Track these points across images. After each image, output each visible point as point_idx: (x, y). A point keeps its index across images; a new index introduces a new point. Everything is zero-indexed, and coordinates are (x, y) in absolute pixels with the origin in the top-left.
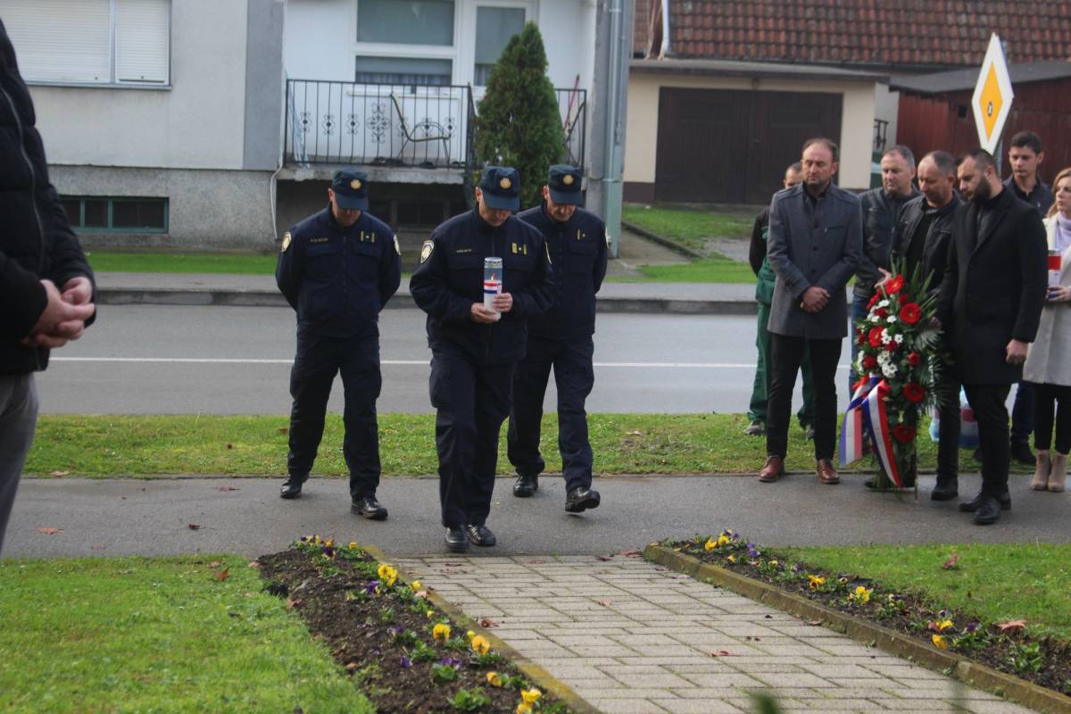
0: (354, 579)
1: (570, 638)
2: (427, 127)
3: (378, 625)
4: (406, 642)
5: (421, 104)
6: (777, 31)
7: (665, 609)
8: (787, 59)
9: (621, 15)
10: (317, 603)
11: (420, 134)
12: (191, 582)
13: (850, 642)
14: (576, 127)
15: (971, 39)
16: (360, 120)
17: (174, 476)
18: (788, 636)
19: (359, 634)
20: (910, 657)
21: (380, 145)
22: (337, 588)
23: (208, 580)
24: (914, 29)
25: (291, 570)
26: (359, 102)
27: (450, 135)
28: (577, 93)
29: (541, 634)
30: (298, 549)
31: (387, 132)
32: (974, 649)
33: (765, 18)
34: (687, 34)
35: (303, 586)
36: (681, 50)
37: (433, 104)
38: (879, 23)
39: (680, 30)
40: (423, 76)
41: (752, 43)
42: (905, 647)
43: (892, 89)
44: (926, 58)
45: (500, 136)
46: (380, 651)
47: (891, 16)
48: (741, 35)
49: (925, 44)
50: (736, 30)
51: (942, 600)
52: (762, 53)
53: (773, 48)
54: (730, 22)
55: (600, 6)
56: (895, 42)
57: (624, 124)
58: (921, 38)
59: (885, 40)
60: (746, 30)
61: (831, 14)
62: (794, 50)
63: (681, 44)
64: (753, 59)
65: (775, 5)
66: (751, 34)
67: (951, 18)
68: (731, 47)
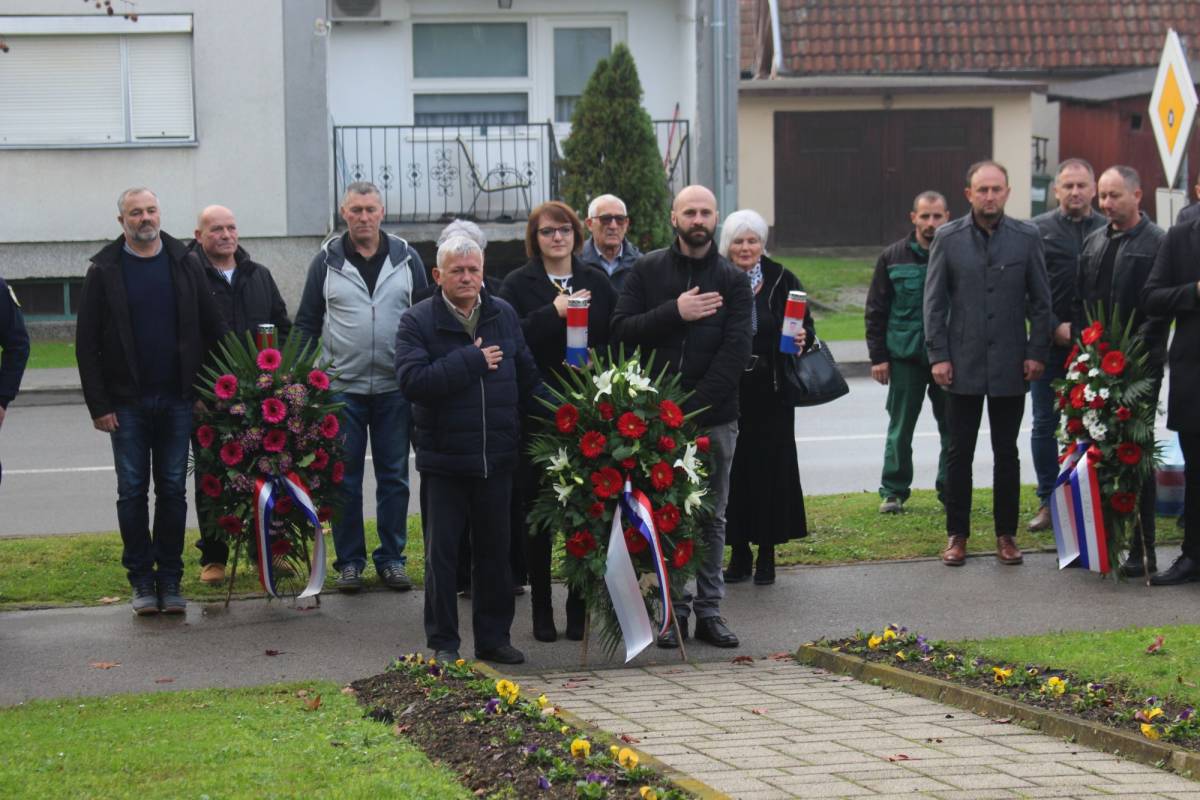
0: (468, 699)
1: (724, 750)
2: (503, 174)
3: (505, 746)
4: (540, 762)
5: (494, 147)
6: (910, 37)
7: (828, 714)
8: (923, 71)
9: (725, 29)
10: (429, 728)
11: (494, 183)
12: (278, 713)
13: (1046, 738)
14: (679, 165)
15: (1142, 35)
16: (422, 170)
18: (974, 736)
19: (484, 757)
20: (1117, 751)
21: (448, 198)
22: (449, 710)
23: (298, 709)
24: (1072, 26)
25: (391, 695)
26: (420, 149)
27: (530, 183)
28: (677, 124)
29: (690, 748)
30: (398, 671)
31: (456, 183)
32: (1190, 738)
33: (894, 22)
34: (802, 47)
35: (409, 710)
36: (796, 67)
37: (508, 147)
38: (1030, 21)
39: (793, 43)
40: (494, 114)
41: (879, 53)
42: (1110, 740)
43: (1051, 99)
44: (1088, 61)
45: (591, 180)
46: (512, 774)
47: (1045, 12)
48: (867, 45)
49: (1087, 44)
50: (860, 39)
51: (1148, 688)
52: (893, 64)
53: (906, 58)
54: (852, 29)
55: (700, 20)
56: (1051, 43)
57: (735, 158)
58: (1082, 36)
59: (1038, 41)
60: (873, 38)
61: (973, 14)
62: (930, 59)
63: (797, 59)
64: (883, 72)
65: (905, 6)
66: (879, 43)
67: (1116, 11)
68: (856, 59)
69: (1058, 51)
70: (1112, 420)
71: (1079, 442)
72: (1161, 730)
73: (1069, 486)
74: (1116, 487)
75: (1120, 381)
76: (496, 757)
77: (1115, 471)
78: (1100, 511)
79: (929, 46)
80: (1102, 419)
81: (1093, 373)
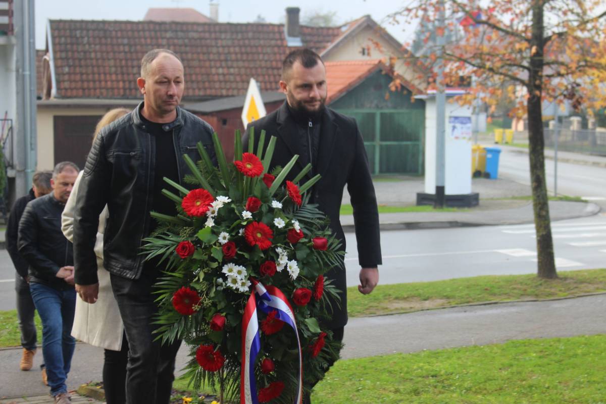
6: (118, 81)
8: (124, 97)
9: (30, 75)
14: (8, 141)
15: (226, 82)
28: (6, 122)
33: (111, 74)
34: (66, 85)
36: (63, 94)
39: (62, 83)
41: (104, 88)
44: (201, 93)
48: (97, 84)
49: (201, 85)
50: (94, 81)
52: (110, 93)
53: (116, 91)
55: (17, 71)
57: (36, 138)
58: (198, 82)
60: (100, 81)
62: (128, 92)
63: (63, 91)
64: (106, 98)
65: (115, 66)
66: (103, 84)
67: (214, 71)
68: (92, 91)
69: (188, 89)
79: (127, 85)
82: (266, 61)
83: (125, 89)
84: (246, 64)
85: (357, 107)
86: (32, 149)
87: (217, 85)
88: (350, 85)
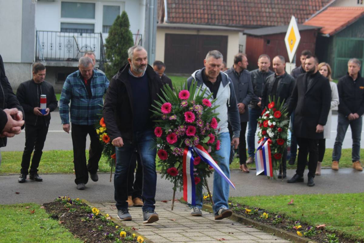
0: (82, 213)
1: (166, 234)
2: (86, 47)
3: (97, 231)
4: (110, 238)
5: (84, 39)
6: (204, 14)
7: (195, 222)
8: (208, 24)
9: (154, 8)
10: (70, 222)
11: (84, 50)
12: (21, 214)
13: (265, 233)
15: (270, 17)
16: (62, 45)
17: (8, 174)
18: (243, 232)
19: (91, 235)
20: (289, 239)
21: (70, 54)
22: (77, 216)
23: (27, 213)
24: (251, 14)
25: (57, 209)
26: (62, 39)
27: (94, 50)
28: (138, 36)
29: (155, 233)
30: (58, 201)
31: (72, 49)
32: (312, 236)
33: (200, 9)
34: (173, 15)
35: (63, 215)
36: (171, 20)
37: (88, 39)
38: (239, 11)
39: (171, 14)
40: (84, 30)
41: (195, 18)
42: (287, 236)
43: (244, 34)
44: (255, 23)
45: (114, 51)
46: (101, 242)
47: (243, 9)
48: (192, 15)
49: (255, 19)
50: (190, 13)
51: (292, 217)
52: (199, 21)
53: (203, 20)
54: (188, 11)
55: (146, 5)
56: (244, 18)
57: (155, 46)
58: (253, 16)
59: (241, 17)
60: (194, 14)
61: (223, 8)
62: (210, 21)
63: (172, 18)
64: (196, 24)
65: (203, 5)
66: (195, 15)
67: (263, 10)
68: (189, 19)
69: (246, 20)
70: (276, 132)
71: (265, 137)
72: (303, 233)
73: (261, 151)
74: (276, 152)
75: (279, 120)
76: (95, 235)
77: (276, 147)
78: (271, 159)
79: (210, 17)
80: (273, 131)
81: (271, 117)
82: (296, 5)
83: (208, 19)
84: (284, 7)
85: (352, 36)
86: (152, 53)
87: (265, 19)
88: (349, 22)
